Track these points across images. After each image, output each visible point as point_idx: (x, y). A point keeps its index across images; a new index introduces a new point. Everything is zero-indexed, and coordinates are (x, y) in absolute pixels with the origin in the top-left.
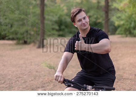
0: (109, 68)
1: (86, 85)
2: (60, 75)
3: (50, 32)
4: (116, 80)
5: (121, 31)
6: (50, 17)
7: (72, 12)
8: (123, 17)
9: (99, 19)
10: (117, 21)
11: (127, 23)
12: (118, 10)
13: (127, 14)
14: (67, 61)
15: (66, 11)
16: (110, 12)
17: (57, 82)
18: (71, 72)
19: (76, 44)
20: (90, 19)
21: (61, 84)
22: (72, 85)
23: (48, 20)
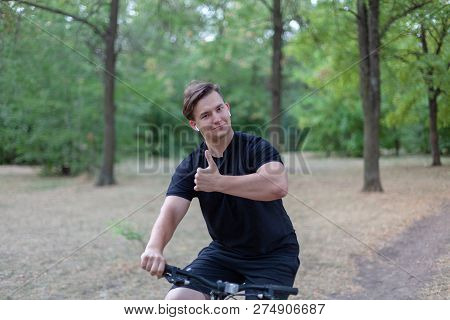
0: (282, 239)
1: (224, 281)
2: (157, 255)
3: (128, 143)
4: (301, 269)
5: (314, 141)
6: (130, 107)
7: (186, 91)
8: (320, 106)
9: (256, 110)
10: (304, 115)
11: (328, 122)
12: (306, 87)
13: (328, 99)
14: (173, 220)
15: (170, 91)
16: (284, 93)
17: (149, 274)
18: (184, 248)
19: (196, 175)
20: (234, 110)
21: (159, 278)
22: (187, 282)
23: (125, 113)
